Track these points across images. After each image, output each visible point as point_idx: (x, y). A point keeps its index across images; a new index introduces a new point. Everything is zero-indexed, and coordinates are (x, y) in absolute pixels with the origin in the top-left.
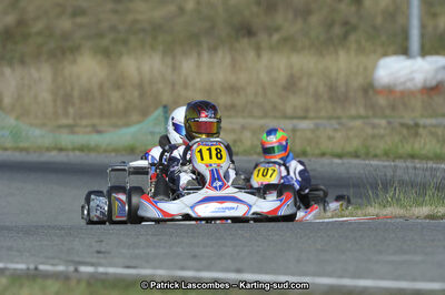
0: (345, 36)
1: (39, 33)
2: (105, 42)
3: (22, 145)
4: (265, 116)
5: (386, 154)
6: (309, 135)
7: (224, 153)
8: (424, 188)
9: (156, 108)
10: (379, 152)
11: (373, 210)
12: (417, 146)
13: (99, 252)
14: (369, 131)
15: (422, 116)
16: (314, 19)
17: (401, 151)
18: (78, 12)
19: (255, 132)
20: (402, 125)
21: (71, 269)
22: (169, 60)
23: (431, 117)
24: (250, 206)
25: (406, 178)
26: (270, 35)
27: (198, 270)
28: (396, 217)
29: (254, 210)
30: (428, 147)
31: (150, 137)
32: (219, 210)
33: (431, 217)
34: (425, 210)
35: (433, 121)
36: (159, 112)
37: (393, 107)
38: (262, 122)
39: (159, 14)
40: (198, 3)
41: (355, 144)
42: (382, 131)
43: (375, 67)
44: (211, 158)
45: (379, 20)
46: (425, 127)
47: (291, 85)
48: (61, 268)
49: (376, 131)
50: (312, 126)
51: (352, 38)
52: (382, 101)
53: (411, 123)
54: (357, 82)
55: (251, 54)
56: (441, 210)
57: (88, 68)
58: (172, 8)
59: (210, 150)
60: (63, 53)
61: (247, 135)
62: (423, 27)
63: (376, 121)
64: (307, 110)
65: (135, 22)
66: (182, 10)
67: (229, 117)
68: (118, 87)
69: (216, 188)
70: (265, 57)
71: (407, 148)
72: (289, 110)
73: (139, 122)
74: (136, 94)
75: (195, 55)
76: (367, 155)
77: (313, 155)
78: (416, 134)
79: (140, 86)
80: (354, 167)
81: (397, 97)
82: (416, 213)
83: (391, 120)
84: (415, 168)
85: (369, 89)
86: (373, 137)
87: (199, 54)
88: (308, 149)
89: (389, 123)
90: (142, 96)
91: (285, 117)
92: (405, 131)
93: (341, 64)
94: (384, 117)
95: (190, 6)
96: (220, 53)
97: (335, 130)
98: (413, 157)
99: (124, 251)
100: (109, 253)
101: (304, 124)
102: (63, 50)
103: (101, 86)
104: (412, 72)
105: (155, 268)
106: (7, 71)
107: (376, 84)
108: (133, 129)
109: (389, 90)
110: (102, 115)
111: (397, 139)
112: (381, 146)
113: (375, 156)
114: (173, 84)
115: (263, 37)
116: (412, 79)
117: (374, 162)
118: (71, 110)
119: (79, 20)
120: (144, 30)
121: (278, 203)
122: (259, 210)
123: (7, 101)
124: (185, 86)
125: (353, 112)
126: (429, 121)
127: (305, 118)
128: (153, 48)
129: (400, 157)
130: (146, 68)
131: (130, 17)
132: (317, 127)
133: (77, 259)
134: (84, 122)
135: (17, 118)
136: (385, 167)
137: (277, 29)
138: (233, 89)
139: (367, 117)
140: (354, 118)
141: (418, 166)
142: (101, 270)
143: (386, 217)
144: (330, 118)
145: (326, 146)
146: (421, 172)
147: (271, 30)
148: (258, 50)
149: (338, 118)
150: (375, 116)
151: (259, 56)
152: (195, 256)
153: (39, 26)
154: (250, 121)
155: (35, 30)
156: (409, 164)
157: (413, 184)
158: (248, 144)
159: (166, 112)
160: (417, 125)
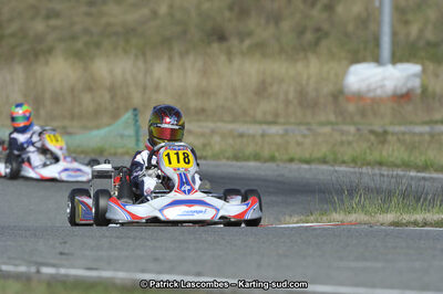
0: (317, 43)
1: (13, 35)
2: (79, 45)
4: (234, 121)
5: (354, 161)
6: (278, 140)
7: (191, 157)
8: (389, 196)
9: (127, 110)
10: (346, 158)
11: (337, 217)
12: (384, 153)
13: (61, 254)
14: (337, 137)
15: (392, 123)
16: (286, 25)
17: (369, 158)
18: (52, 15)
19: (223, 136)
20: (372, 132)
21: (33, 269)
22: (140, 64)
23: (400, 124)
24: (218, 210)
25: (372, 185)
26: (242, 41)
27: (160, 273)
28: (360, 223)
29: (221, 214)
30: (396, 154)
31: (119, 139)
32: (188, 213)
33: (396, 224)
34: (390, 217)
35: (403, 128)
36: (128, 115)
37: (363, 113)
38: (231, 126)
39: (131, 17)
40: (171, 7)
41: (324, 150)
42: (351, 138)
43: (345, 73)
44: (179, 162)
45: (351, 28)
46: (393, 134)
47: (262, 91)
48: (22, 269)
49: (344, 138)
50: (281, 132)
51: (324, 44)
52: (351, 107)
53: (380, 130)
54: (327, 89)
55: (223, 58)
56: (406, 217)
57: (59, 71)
58: (145, 11)
59: (177, 154)
60: (36, 56)
61: (216, 139)
62: (394, 34)
63: (345, 128)
64: (277, 115)
65: (109, 25)
66: (155, 14)
67: (199, 121)
68: (90, 89)
69: (184, 191)
70: (237, 62)
71: (376, 156)
72: (259, 116)
73: (109, 125)
74: (107, 97)
75: (166, 57)
76: (335, 162)
77: (281, 160)
78: (383, 142)
79: (112, 89)
80: (322, 172)
81: (367, 104)
82: (381, 220)
83: (360, 127)
84: (382, 175)
85: (339, 95)
86: (342, 143)
87: (171, 59)
88: (277, 154)
89: (358, 130)
90: (112, 98)
91: (255, 121)
92: (372, 138)
93: (311, 70)
94: (354, 124)
95: (163, 9)
96: (191, 57)
97: (304, 136)
98: (381, 164)
99: (87, 253)
100: (72, 254)
101: (274, 129)
102: (36, 52)
103: (72, 89)
104: (384, 79)
105: (116, 270)
107: (346, 90)
108: (102, 132)
109: (358, 97)
110: (72, 117)
111: (365, 145)
112: (348, 153)
113: (344, 162)
114: (145, 88)
115: (234, 42)
116: (382, 87)
117: (343, 168)
118: (42, 112)
119: (53, 22)
120: (116, 34)
121: (245, 208)
122: (226, 214)
124: (157, 88)
125: (323, 118)
126: (397, 129)
127: (274, 123)
128: (126, 52)
129: (368, 164)
130: (118, 71)
131: (104, 21)
132: (286, 132)
133: (39, 260)
134: (55, 124)
136: (352, 173)
137: (250, 34)
138: (204, 93)
139: (337, 124)
140: (322, 124)
141: (385, 173)
142: (63, 271)
143: (351, 223)
144: (300, 124)
145: (295, 151)
146: (386, 179)
147: (242, 36)
148: (229, 54)
149: (308, 124)
150: (344, 123)
151: (230, 61)
152: (156, 260)
153: (14, 27)
154: (220, 124)
155: (8, 31)
156: (377, 171)
157: (378, 191)
158: (217, 148)
159: (136, 115)
160: (385, 132)
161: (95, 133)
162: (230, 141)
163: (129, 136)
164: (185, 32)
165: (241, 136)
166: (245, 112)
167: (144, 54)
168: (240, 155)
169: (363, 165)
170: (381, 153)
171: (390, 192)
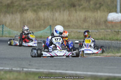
0: (100, 7)
1: (17, 5)
2: (35, 8)
3: (11, 36)
4: (78, 28)
5: (110, 39)
8: (119, 49)
9: (48, 26)
10: (108, 38)
12: (118, 37)
15: (120, 29)
16: (91, 3)
17: (114, 38)
19: (74, 33)
20: (115, 31)
22: (52, 13)
25: (115, 46)
26: (79, 7)
28: (111, 56)
31: (46, 34)
34: (119, 54)
36: (48, 27)
37: (112, 27)
38: (77, 30)
41: (102, 36)
42: (109, 33)
43: (108, 15)
45: (109, 3)
47: (85, 20)
49: (107, 33)
51: (102, 8)
52: (109, 25)
53: (117, 31)
54: (102, 20)
55: (74, 12)
57: (30, 15)
60: (23, 11)
61: (73, 33)
64: (89, 27)
65: (43, 2)
67: (68, 28)
68: (38, 20)
70: (78, 13)
71: (116, 38)
72: (84, 27)
73: (43, 30)
75: (59, 12)
76: (105, 39)
78: (118, 34)
79: (44, 20)
81: (113, 24)
82: (117, 55)
84: (118, 43)
85: (106, 21)
86: (107, 34)
87: (60, 12)
89: (111, 31)
90: (44, 22)
92: (115, 33)
93: (98, 15)
94: (110, 29)
96: (66, 11)
97: (97, 33)
98: (117, 40)
100: (32, 65)
102: (23, 10)
103: (33, 20)
104: (118, 17)
106: (8, 15)
107: (108, 20)
108: (41, 32)
109: (111, 22)
110: (33, 28)
111: (113, 35)
112: (108, 37)
113: (107, 40)
114: (53, 20)
115: (77, 7)
116: (118, 19)
117: (107, 41)
119: (28, 2)
120: (45, 5)
123: (8, 24)
124: (56, 20)
128: (48, 10)
129: (114, 40)
130: (46, 15)
132: (92, 31)
135: (10, 28)
136: (110, 42)
137: (82, 5)
138: (69, 21)
139: (105, 29)
140: (102, 29)
141: (119, 42)
143: (109, 56)
144: (96, 29)
145: (94, 37)
146: (119, 44)
147: (80, 5)
148: (76, 10)
149: (98, 29)
150: (107, 29)
151: (76, 12)
153: (17, 3)
154: (73, 30)
155: (16, 4)
156: (116, 42)
157: (116, 47)
158: (73, 36)
159: (50, 27)
160: (119, 31)
161: (39, 32)
162: (76, 34)
163: (48, 33)
164: (64, 5)
165: (79, 32)
166: (80, 26)
167: (53, 10)
168: (79, 38)
169: (112, 40)
170: (117, 37)
171: (120, 47)
